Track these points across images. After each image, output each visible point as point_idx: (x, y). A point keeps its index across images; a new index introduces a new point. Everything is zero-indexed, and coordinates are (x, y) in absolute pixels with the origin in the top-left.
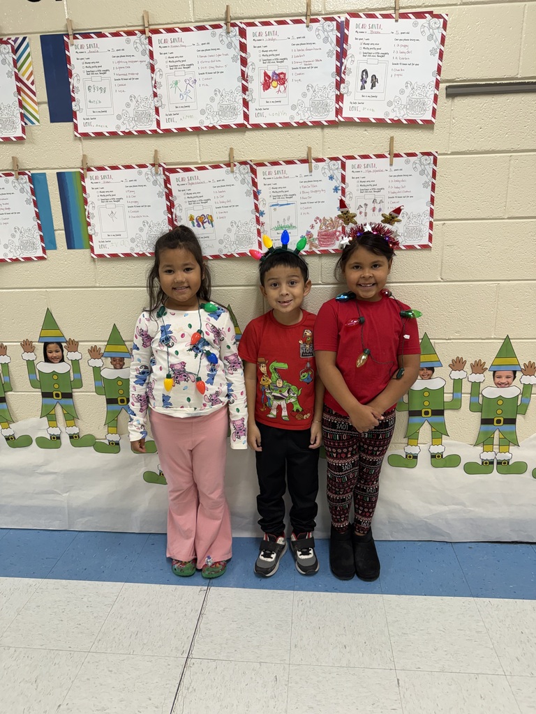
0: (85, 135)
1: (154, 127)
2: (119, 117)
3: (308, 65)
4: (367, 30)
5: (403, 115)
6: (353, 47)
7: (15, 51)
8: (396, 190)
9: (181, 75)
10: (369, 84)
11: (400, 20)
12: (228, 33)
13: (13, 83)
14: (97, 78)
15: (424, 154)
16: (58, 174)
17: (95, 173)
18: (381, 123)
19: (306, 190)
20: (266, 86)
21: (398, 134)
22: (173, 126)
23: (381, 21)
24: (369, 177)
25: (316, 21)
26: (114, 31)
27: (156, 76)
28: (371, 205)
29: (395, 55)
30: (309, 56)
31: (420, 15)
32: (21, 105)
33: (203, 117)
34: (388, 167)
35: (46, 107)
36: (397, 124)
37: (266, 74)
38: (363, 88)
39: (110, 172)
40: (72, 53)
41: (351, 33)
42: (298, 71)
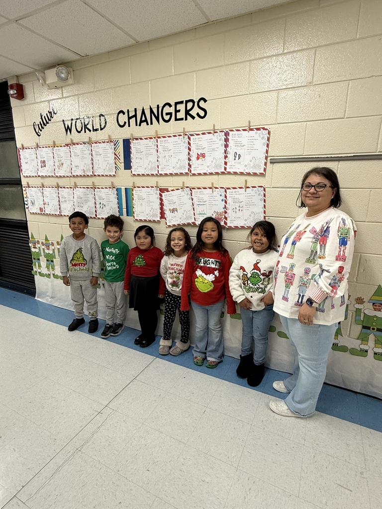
0: (134, 175)
1: (157, 173)
2: (145, 169)
3: (214, 150)
4: (236, 136)
5: (251, 171)
6: (231, 143)
7: (115, 145)
8: (249, 202)
9: (167, 154)
10: (237, 158)
11: (250, 131)
12: (184, 138)
13: (114, 156)
14: (139, 154)
15: (260, 187)
16: (125, 188)
17: (137, 189)
18: (242, 174)
19: (211, 200)
20: (198, 158)
21: (249, 178)
22: (163, 173)
23: (242, 132)
24: (237, 196)
25: (217, 132)
26: (146, 137)
27: (158, 154)
28: (238, 208)
29: (248, 146)
30: (214, 146)
31: (258, 129)
32: (116, 164)
33: (174, 170)
34: (244, 192)
35: (123, 164)
36: (249, 174)
37: (198, 154)
38: (235, 159)
39: (142, 188)
40: (132, 145)
41: (230, 137)
42: (210, 152)
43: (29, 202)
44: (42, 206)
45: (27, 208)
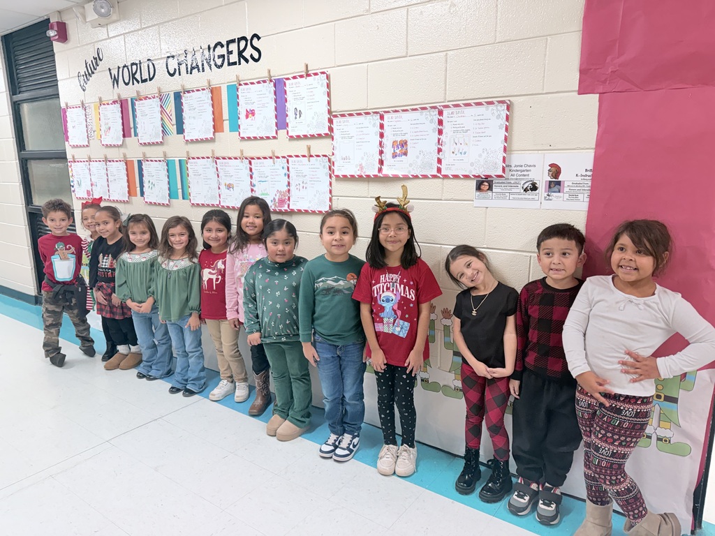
0: (188, 141)
2: (199, 131)
4: (294, 86)
5: (315, 132)
10: (298, 116)
11: (308, 78)
14: (192, 112)
15: (324, 156)
16: (179, 160)
17: (191, 160)
18: (305, 137)
19: (273, 174)
20: (247, 116)
21: (312, 143)
23: (299, 79)
24: (300, 168)
28: (302, 185)
29: (308, 98)
30: (264, 101)
31: (316, 74)
34: (309, 163)
35: (175, 126)
36: (313, 137)
37: (247, 110)
38: (296, 118)
39: (197, 160)
40: (183, 101)
42: (260, 109)
43: (75, 183)
44: (90, 189)
45: (74, 191)
